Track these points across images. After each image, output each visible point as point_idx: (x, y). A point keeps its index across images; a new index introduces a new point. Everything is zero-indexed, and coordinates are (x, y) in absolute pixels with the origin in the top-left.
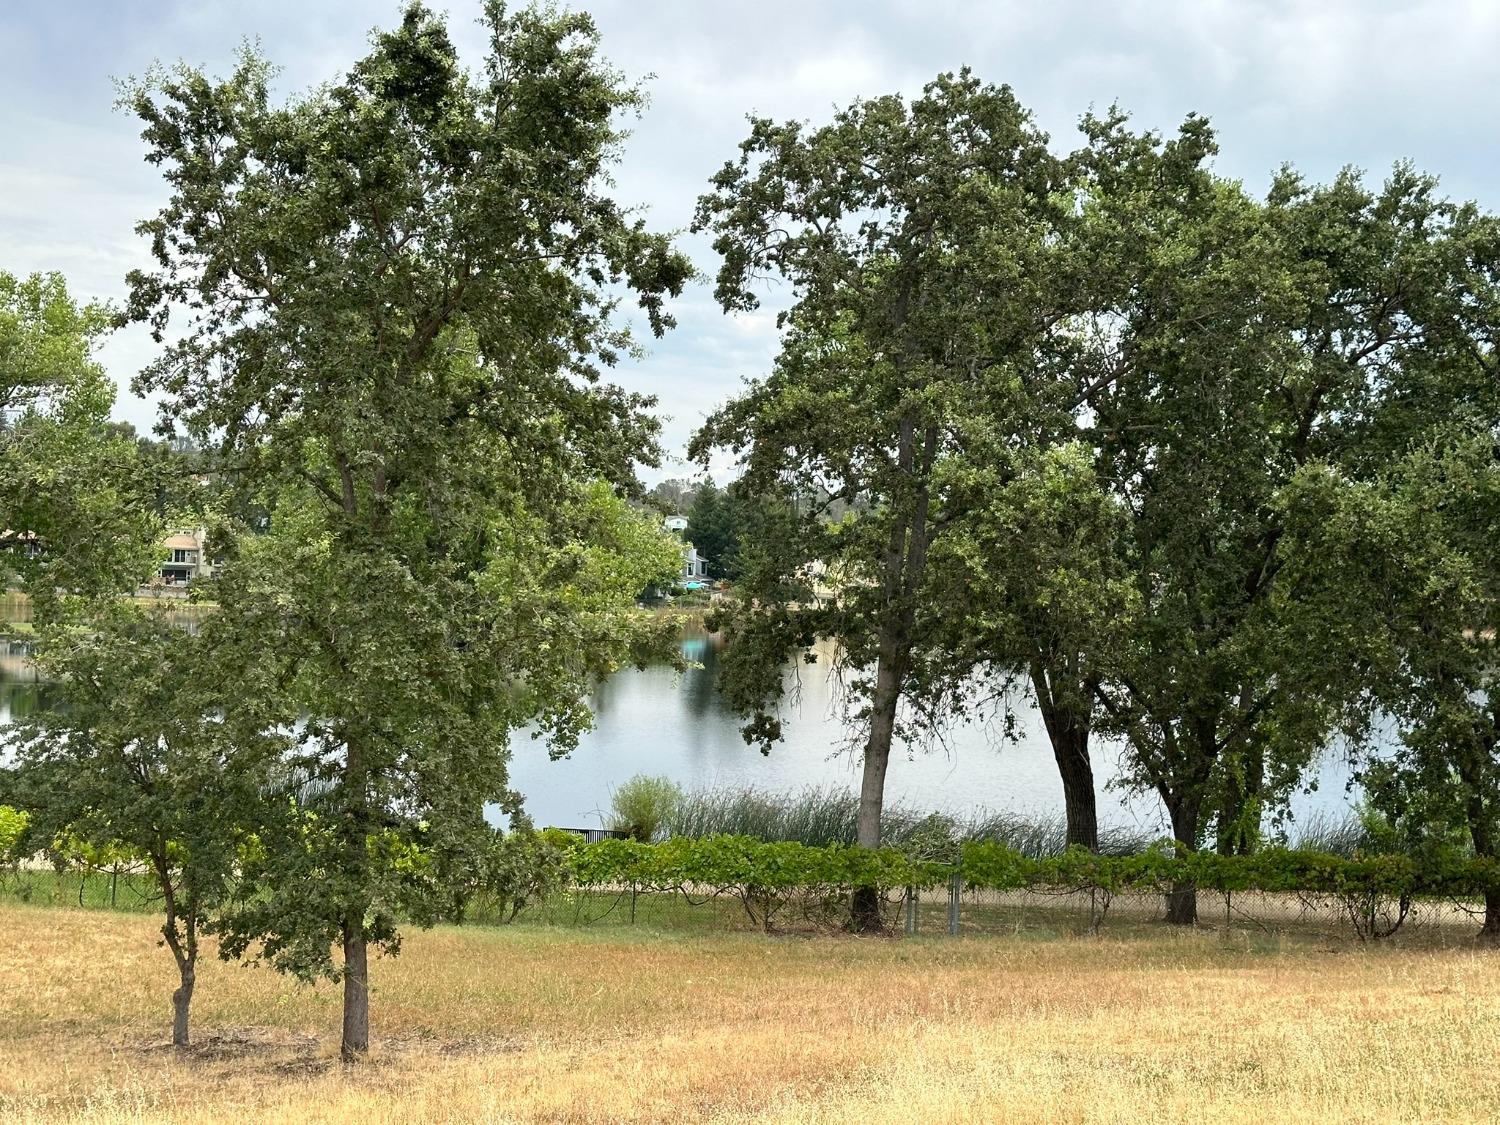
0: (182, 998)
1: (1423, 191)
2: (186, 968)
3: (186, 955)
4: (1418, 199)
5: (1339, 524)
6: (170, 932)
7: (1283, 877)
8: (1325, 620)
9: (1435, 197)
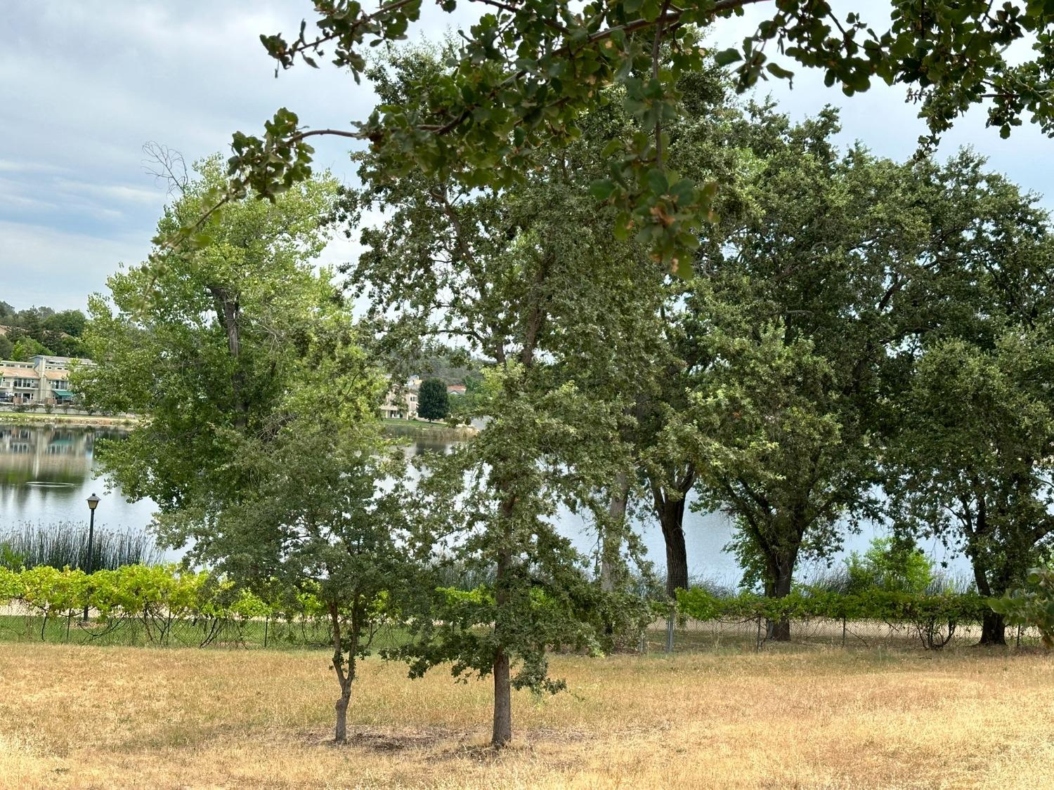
0: (342, 707)
1: (977, 166)
2: (346, 685)
3: (346, 675)
4: (973, 171)
5: (965, 382)
6: (338, 661)
7: (881, 609)
8: (954, 443)
9: (984, 170)
